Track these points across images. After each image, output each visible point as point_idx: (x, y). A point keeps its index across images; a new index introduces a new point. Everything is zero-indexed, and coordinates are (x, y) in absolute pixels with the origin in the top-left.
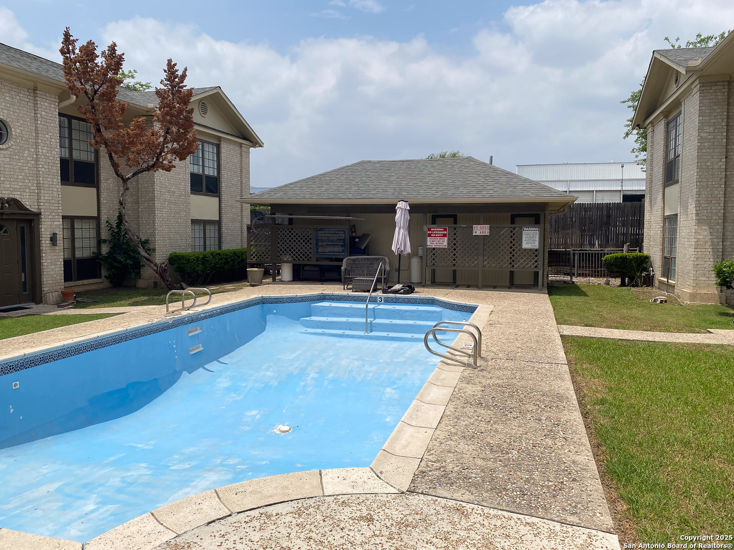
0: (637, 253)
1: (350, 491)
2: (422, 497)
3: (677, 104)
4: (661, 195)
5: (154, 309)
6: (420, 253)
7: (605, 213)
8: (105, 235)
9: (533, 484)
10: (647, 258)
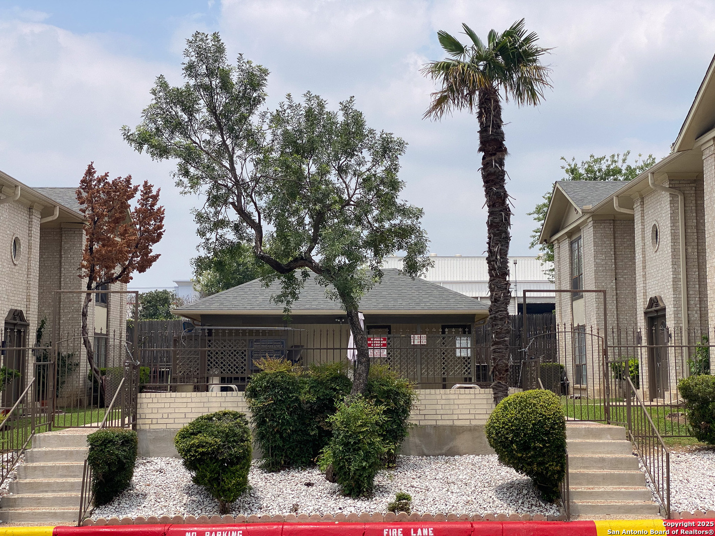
0: (553, 363)
3: (577, 229)
4: (570, 308)
10: (562, 367)
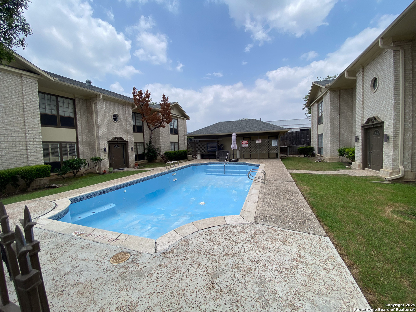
0: (309, 146)
1: (235, 223)
2: (259, 225)
3: (321, 98)
4: (317, 128)
5: (162, 168)
6: (239, 149)
7: (297, 134)
8: (146, 147)
9: (295, 220)
10: (313, 148)
